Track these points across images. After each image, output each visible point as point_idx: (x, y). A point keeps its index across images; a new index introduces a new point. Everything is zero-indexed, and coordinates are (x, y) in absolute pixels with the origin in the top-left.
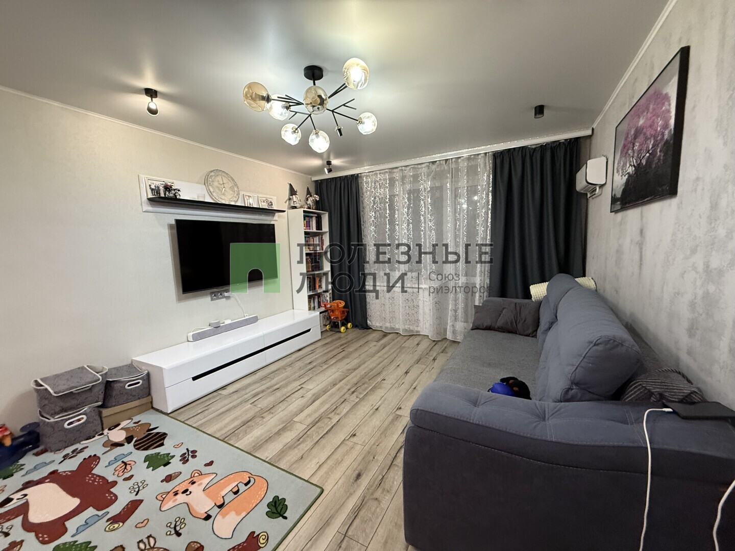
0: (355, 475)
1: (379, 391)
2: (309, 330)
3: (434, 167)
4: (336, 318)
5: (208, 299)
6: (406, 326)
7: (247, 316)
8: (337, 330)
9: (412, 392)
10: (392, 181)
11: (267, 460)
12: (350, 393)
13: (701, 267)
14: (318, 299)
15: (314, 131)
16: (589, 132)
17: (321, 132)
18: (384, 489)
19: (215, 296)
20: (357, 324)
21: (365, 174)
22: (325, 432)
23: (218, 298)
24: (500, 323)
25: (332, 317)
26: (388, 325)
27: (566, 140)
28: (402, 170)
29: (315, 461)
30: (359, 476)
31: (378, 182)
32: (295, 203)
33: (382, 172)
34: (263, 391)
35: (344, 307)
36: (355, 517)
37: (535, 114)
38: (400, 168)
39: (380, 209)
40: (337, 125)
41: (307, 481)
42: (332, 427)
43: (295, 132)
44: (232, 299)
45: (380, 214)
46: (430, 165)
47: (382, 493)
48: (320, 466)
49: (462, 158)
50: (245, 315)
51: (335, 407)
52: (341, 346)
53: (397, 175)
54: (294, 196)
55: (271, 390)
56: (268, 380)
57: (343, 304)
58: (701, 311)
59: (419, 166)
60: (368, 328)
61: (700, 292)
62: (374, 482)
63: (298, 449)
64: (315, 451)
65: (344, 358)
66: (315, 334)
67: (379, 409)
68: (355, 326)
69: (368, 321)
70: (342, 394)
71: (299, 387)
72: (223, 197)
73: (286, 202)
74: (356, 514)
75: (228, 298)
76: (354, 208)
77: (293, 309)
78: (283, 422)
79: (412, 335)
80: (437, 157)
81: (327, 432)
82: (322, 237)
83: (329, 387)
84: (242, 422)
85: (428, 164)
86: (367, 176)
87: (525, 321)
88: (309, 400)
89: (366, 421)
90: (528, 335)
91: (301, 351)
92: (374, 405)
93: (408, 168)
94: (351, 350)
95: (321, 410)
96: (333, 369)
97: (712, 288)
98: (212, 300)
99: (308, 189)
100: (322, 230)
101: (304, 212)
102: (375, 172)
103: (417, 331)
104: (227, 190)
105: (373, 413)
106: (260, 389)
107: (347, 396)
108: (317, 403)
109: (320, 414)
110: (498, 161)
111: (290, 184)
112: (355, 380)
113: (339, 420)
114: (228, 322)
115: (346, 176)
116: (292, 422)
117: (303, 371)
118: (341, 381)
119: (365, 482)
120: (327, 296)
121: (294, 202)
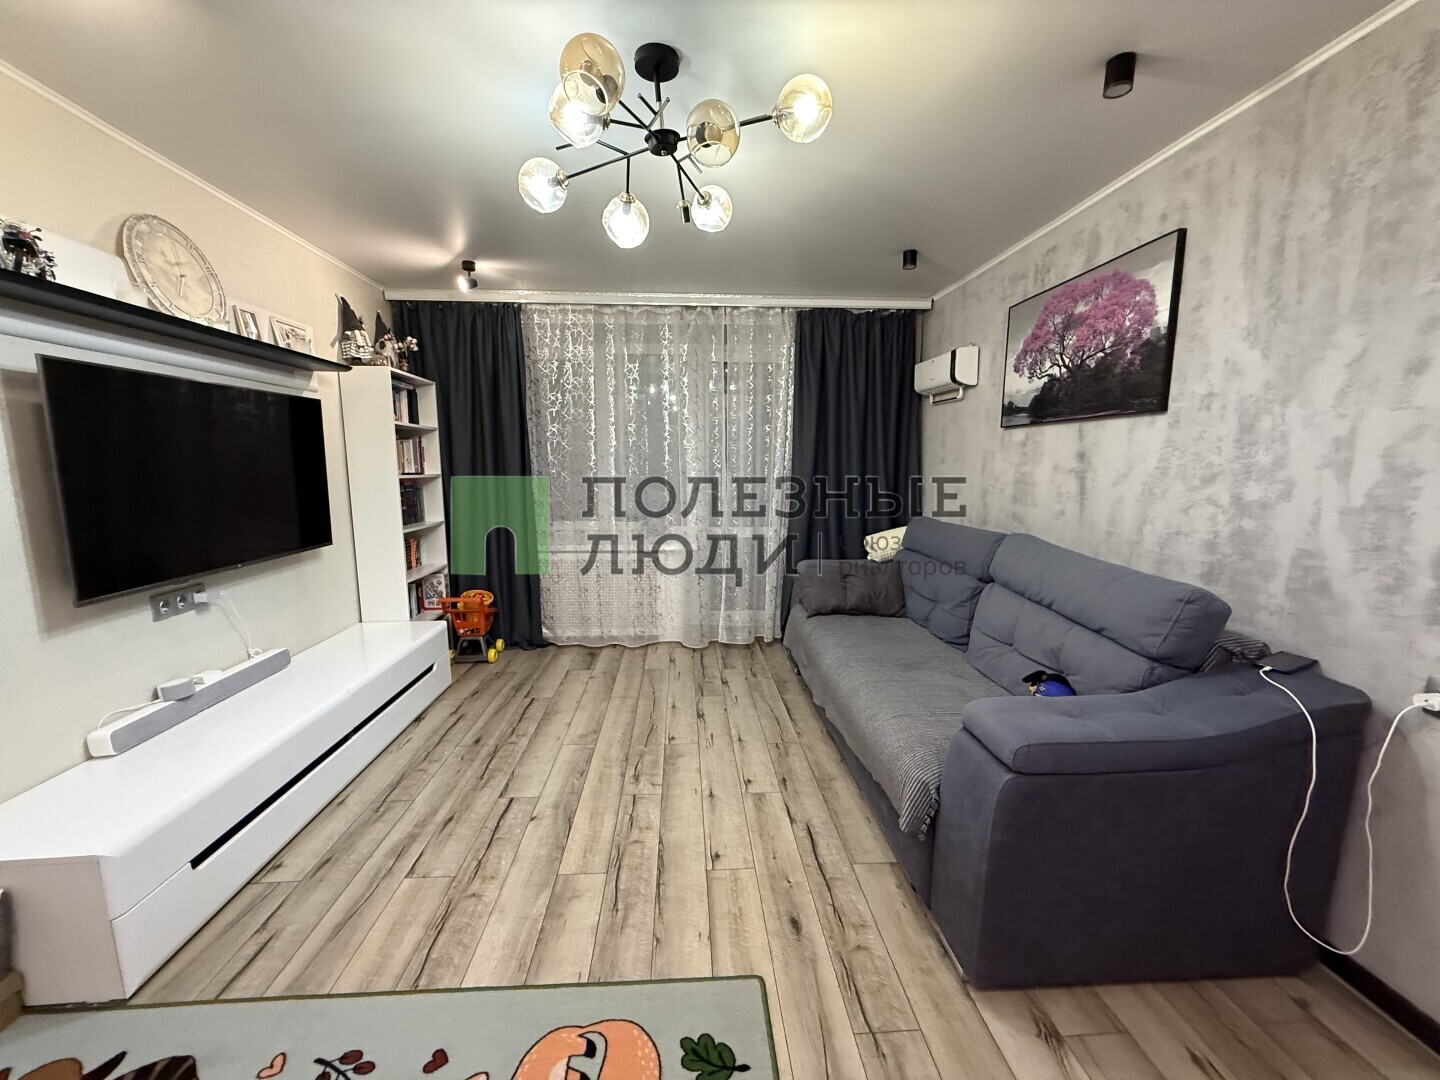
0: (787, 926)
1: (682, 762)
2: (430, 669)
3: (691, 317)
4: (472, 631)
5: (146, 614)
7: (257, 653)
8: (477, 658)
9: (742, 748)
10: (600, 333)
11: (584, 980)
12: (632, 780)
13: (1225, 499)
14: (417, 590)
15: (625, 195)
16: (926, 305)
18: (855, 927)
19: (165, 607)
20: (516, 638)
21: (538, 307)
22: (655, 872)
23: (177, 612)
24: (852, 600)
25: (462, 631)
26: (595, 632)
28: (625, 312)
29: (690, 935)
30: (795, 923)
31: (569, 328)
32: (362, 350)
33: (578, 308)
34: (412, 837)
35: (491, 605)
36: (857, 994)
37: (905, 263)
38: (621, 308)
39: (575, 387)
40: (683, 198)
41: (713, 978)
42: (660, 857)
43: (560, 182)
44: (213, 609)
45: (573, 397)
46: (684, 312)
47: (857, 933)
48: (710, 938)
49: (743, 310)
50: (252, 652)
51: (628, 816)
52: (517, 689)
53: (609, 321)
54: (357, 332)
55: (431, 828)
56: (399, 808)
57: (489, 599)
58: (1228, 551)
59: (659, 311)
60: (545, 644)
61: (1225, 530)
62: (829, 922)
63: (633, 927)
64: (670, 915)
65: (547, 716)
66: (443, 675)
67: (715, 794)
68: (510, 644)
69: (544, 630)
70: (616, 787)
71: (504, 801)
72: (181, 303)
73: (333, 345)
74: (853, 988)
75: (203, 607)
76: (511, 379)
77: (361, 621)
78: (541, 887)
79: (649, 646)
80: (694, 299)
81: (659, 869)
82: (420, 442)
83: (576, 782)
84: (428, 927)
85: (679, 309)
86: (540, 312)
87: (887, 594)
88: (557, 819)
89: (712, 822)
91: (423, 723)
92: (699, 789)
93: (636, 311)
94: (549, 694)
95: (604, 834)
97: (1248, 524)
98: (158, 617)
99: (378, 317)
100: (418, 423)
101: (394, 376)
102: (561, 307)
103: (651, 637)
104: (190, 283)
105: (712, 804)
106: (397, 835)
107: (630, 788)
108: (581, 819)
109: (609, 838)
110: (807, 327)
111: (342, 298)
112: (616, 753)
113: (660, 837)
114: (211, 678)
115: (489, 305)
116: (561, 879)
117: (476, 764)
118: (588, 761)
119: (813, 926)
120: (440, 583)
121: (359, 347)
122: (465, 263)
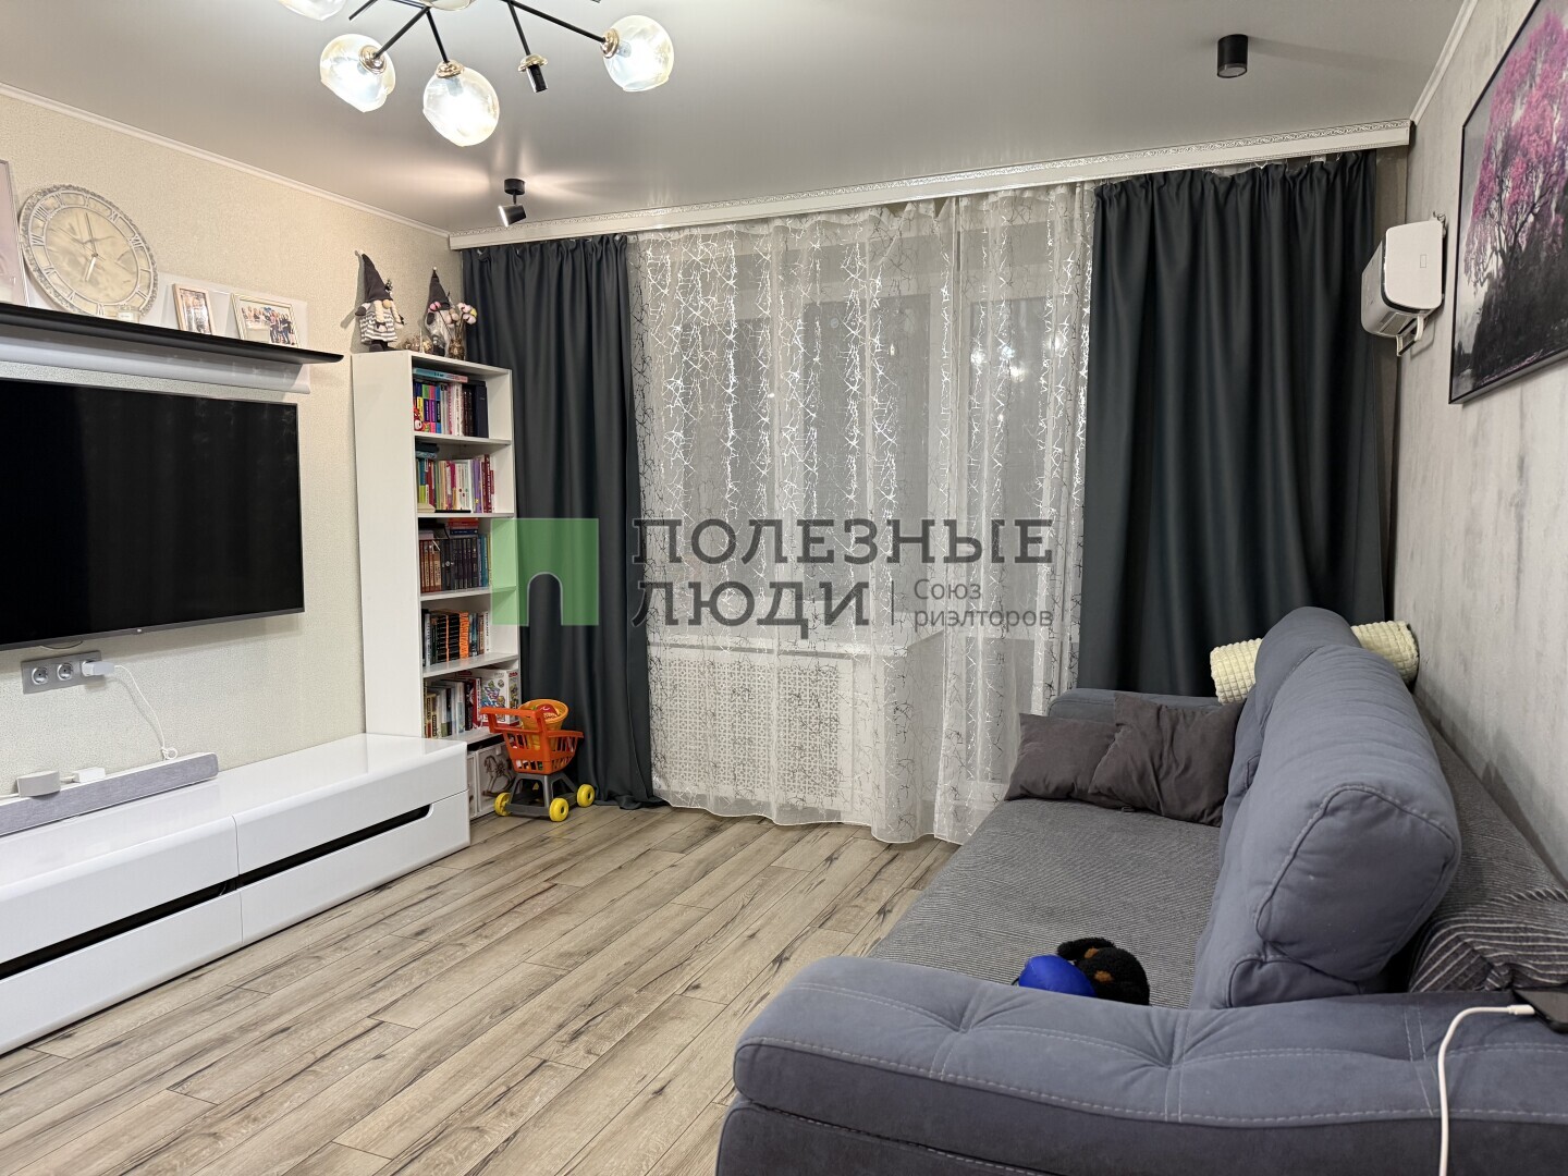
1: (675, 1026)
2: (423, 811)
3: (895, 224)
4: (533, 765)
6: (791, 794)
7: (171, 755)
8: (535, 810)
10: (749, 269)
12: (565, 1037)
14: (466, 692)
15: (443, 66)
16: (1402, 137)
17: (468, 75)
19: (40, 674)
20: (614, 787)
21: (652, 236)
23: (55, 684)
24: (1103, 776)
25: (519, 764)
26: (727, 790)
27: (1330, 156)
28: (785, 229)
31: (698, 267)
32: (382, 328)
33: (712, 231)
34: (223, 1041)
35: (567, 724)
37: (1220, 65)
38: (778, 223)
39: (705, 367)
40: (528, 53)
42: (485, 1162)
43: (370, 64)
44: (113, 686)
45: (703, 385)
46: (884, 219)
49: (992, 199)
50: (166, 752)
51: (504, 1089)
52: (547, 867)
53: (767, 246)
54: (378, 303)
55: (255, 1034)
56: (246, 999)
57: (560, 711)
59: (845, 220)
60: (653, 801)
65: (552, 911)
66: (449, 826)
67: (667, 1090)
68: (604, 796)
69: (655, 779)
70: (534, 1040)
71: (370, 1023)
72: (89, 291)
73: (345, 324)
75: (97, 681)
76: (608, 361)
77: (365, 732)
78: (298, 1150)
79: (815, 825)
80: (918, 189)
82: (486, 464)
83: (487, 1020)
84: (130, 1158)
85: (874, 213)
86: (657, 245)
87: (1186, 768)
88: (406, 1066)
89: (615, 1134)
90: (1195, 819)
91: (386, 893)
92: (648, 1079)
93: (806, 224)
94: (581, 882)
95: (447, 1102)
96: (508, 954)
98: (29, 688)
99: (435, 276)
100: (487, 437)
101: (416, 363)
102: (687, 232)
103: (831, 813)
104: (106, 264)
105: (646, 1106)
106: (211, 1034)
107: (549, 1050)
108: (435, 1077)
109: (442, 1115)
110: (1113, 216)
112: (586, 992)
113: (515, 1134)
114: (91, 776)
115: (582, 242)
116: (331, 1147)
117: (388, 963)
118: (533, 994)
120: (502, 685)
121: (378, 324)
122: (508, 182)
